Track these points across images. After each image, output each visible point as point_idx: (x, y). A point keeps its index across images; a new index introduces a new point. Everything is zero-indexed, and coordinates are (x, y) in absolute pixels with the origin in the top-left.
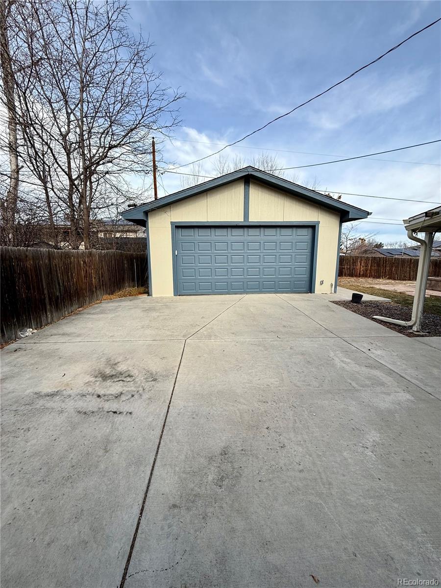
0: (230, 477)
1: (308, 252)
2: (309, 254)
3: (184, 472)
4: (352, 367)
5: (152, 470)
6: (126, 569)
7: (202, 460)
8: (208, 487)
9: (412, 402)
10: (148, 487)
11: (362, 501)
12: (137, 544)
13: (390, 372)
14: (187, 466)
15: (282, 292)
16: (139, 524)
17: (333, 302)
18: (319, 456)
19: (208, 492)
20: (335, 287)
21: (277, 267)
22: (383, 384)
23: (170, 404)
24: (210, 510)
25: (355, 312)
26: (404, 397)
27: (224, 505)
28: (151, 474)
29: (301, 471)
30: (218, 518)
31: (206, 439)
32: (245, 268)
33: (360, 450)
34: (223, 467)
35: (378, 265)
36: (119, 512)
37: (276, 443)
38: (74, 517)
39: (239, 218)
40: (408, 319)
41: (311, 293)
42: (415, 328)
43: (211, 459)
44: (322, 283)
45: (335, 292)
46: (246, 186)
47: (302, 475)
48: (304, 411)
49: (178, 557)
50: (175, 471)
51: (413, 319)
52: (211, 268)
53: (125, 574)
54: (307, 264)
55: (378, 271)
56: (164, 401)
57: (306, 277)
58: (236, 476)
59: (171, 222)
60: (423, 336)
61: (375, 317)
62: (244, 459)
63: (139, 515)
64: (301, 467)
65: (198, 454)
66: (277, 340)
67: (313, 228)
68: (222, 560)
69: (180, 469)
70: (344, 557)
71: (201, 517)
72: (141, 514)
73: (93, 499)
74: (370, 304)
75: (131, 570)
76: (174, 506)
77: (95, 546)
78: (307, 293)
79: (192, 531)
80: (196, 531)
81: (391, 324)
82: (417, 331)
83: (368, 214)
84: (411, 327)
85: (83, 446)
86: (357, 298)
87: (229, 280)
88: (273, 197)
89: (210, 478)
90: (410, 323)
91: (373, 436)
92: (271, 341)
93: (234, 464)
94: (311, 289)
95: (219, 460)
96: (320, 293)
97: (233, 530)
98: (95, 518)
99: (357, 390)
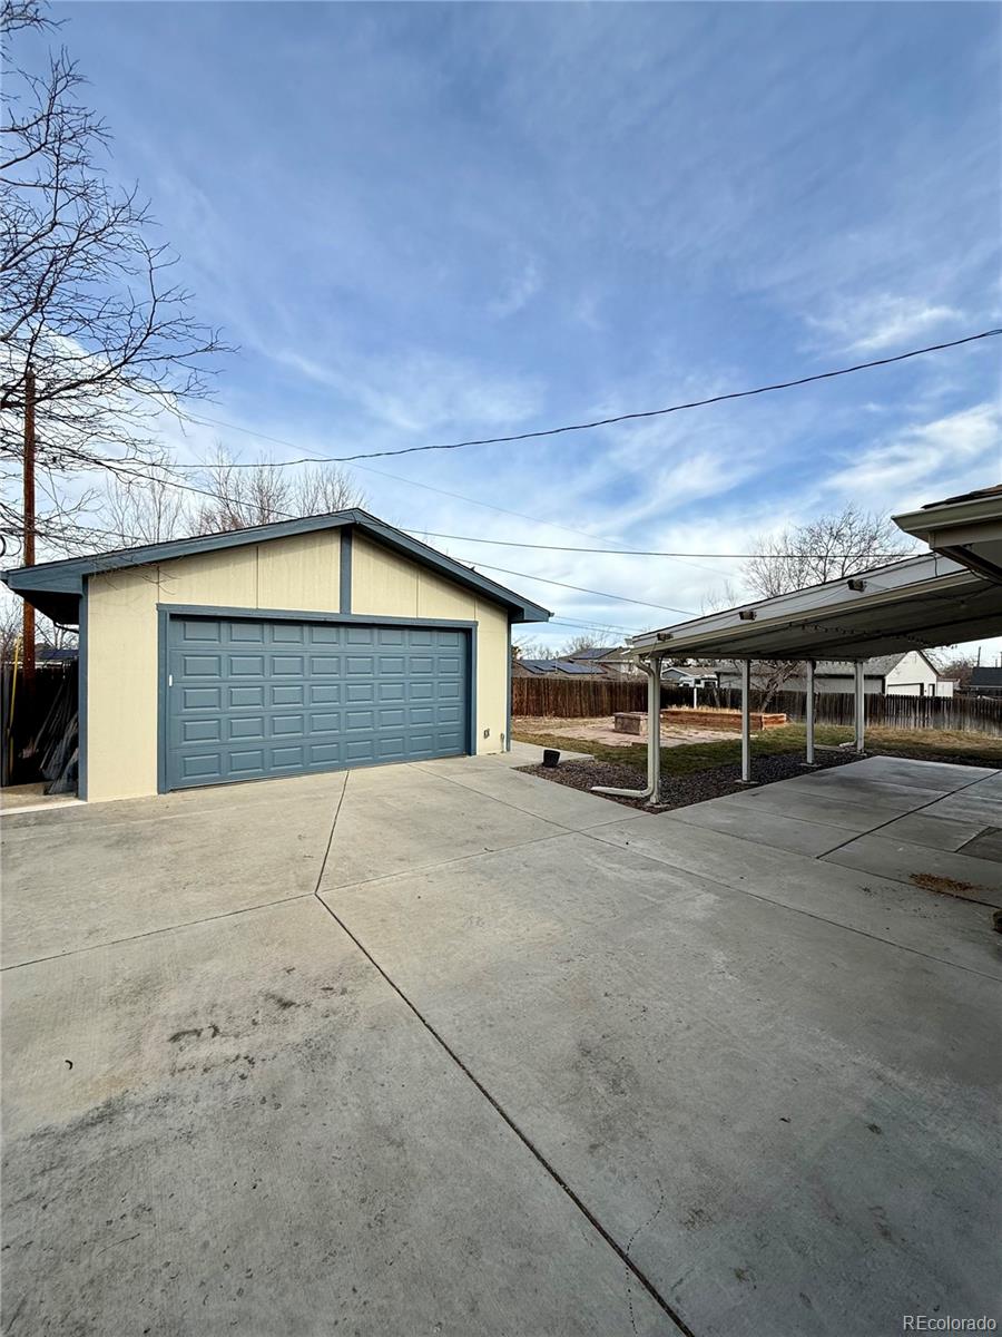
0: (623, 1075)
1: (459, 675)
2: (462, 681)
3: (560, 1103)
4: (630, 875)
5: (512, 1125)
6: (615, 1246)
7: (568, 1075)
8: (610, 1102)
9: (720, 902)
10: (532, 1148)
11: (763, 1029)
12: (598, 1216)
13: (673, 870)
14: (556, 1094)
15: (416, 759)
16: (572, 1195)
17: (517, 769)
18: (689, 1002)
19: (616, 1107)
20: (508, 742)
21: (406, 707)
22: (677, 889)
23: (424, 1021)
24: (638, 1125)
25: (561, 783)
26: (710, 898)
27: (648, 1110)
28: (517, 1131)
29: (688, 1028)
30: (655, 1127)
31: (542, 1045)
32: (342, 711)
33: (720, 977)
34: (604, 1069)
35: (538, 693)
36: (530, 1202)
37: (634, 1009)
38: (466, 1254)
39: (329, 606)
40: (644, 786)
41: (470, 755)
42: (653, 800)
43: (576, 1067)
44: (487, 734)
45: (508, 749)
46: (344, 544)
47: (692, 1032)
48: (627, 955)
49: (657, 1192)
50: (547, 1108)
51: (650, 785)
52: (263, 714)
53: (620, 1252)
54: (459, 699)
55: (538, 703)
56: (409, 1022)
57: (458, 723)
58: (630, 1071)
59: (158, 605)
60: (666, 810)
61: (594, 788)
62: (617, 1047)
63: (561, 1187)
64: (684, 1024)
65: (554, 1071)
66: (491, 857)
67: (467, 632)
68: (700, 1162)
69: (550, 1101)
70: (790, 1088)
71: (637, 1137)
72: (561, 1182)
73: (467, 1214)
74: (571, 767)
75: (622, 1244)
76: (594, 1147)
77: (545, 1258)
78: (462, 755)
79: (643, 1158)
80: (647, 1155)
81: (620, 797)
82: (657, 804)
83: (550, 614)
84: (647, 798)
85: (338, 1162)
86: (551, 758)
87: (306, 741)
88: (398, 572)
89: (601, 1090)
90: (646, 793)
91: (719, 958)
92: (485, 860)
93: (612, 1058)
94: (468, 748)
95: (589, 1063)
96: (484, 753)
97: (682, 1128)
98: (503, 1233)
99: (660, 906)
